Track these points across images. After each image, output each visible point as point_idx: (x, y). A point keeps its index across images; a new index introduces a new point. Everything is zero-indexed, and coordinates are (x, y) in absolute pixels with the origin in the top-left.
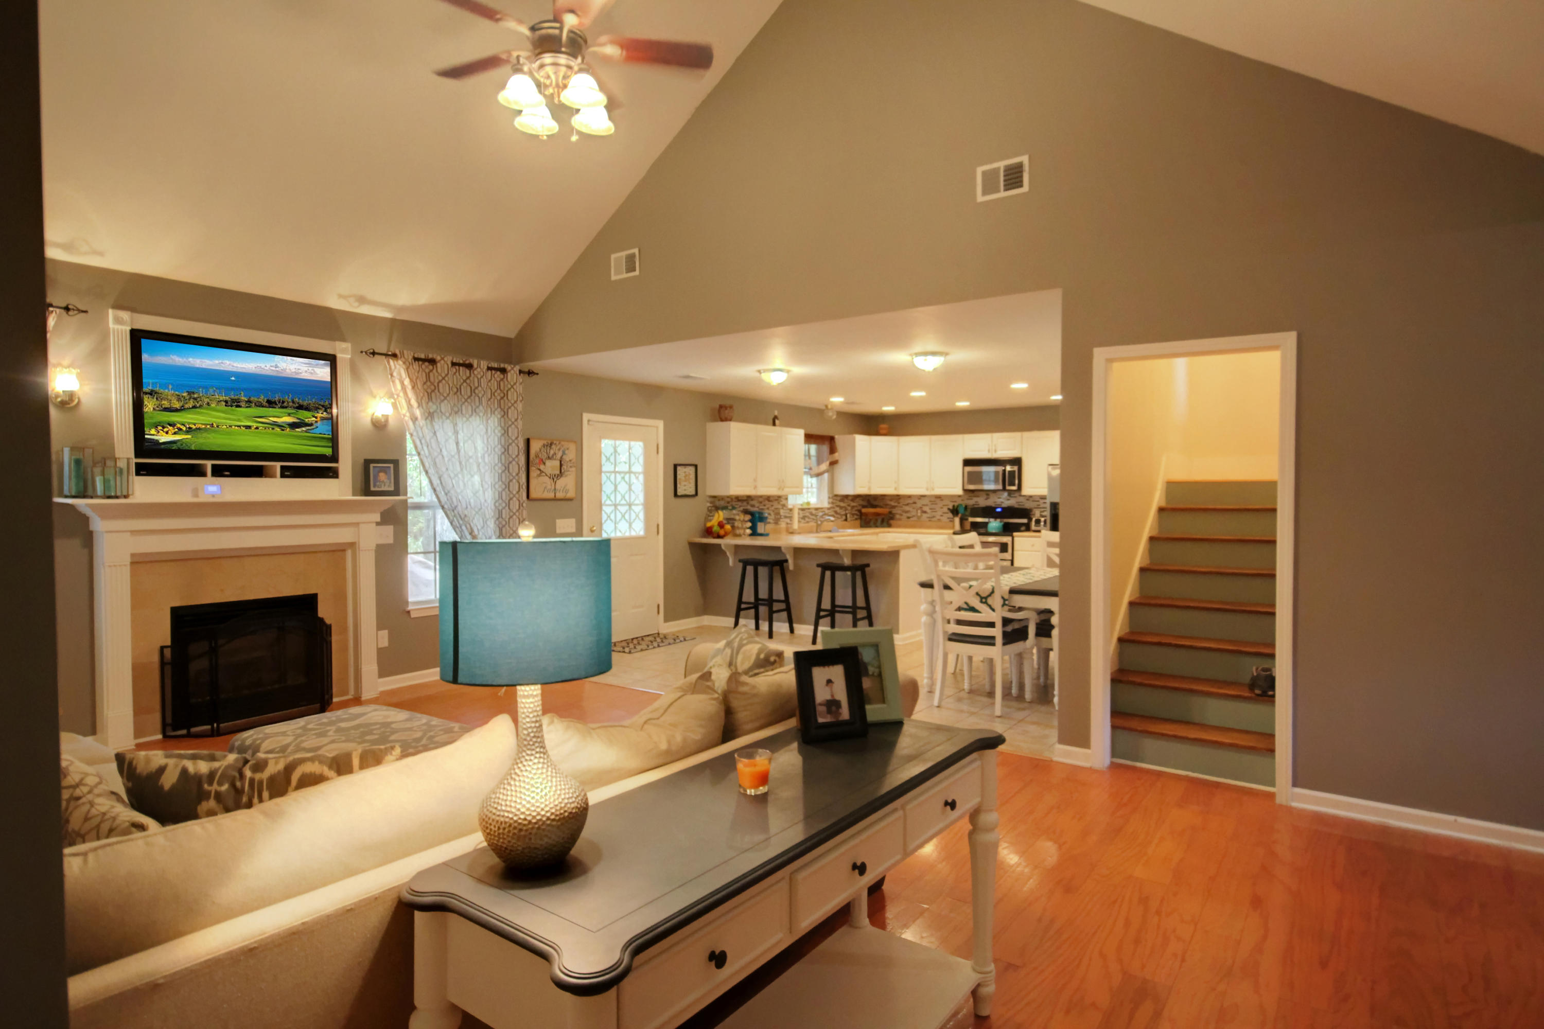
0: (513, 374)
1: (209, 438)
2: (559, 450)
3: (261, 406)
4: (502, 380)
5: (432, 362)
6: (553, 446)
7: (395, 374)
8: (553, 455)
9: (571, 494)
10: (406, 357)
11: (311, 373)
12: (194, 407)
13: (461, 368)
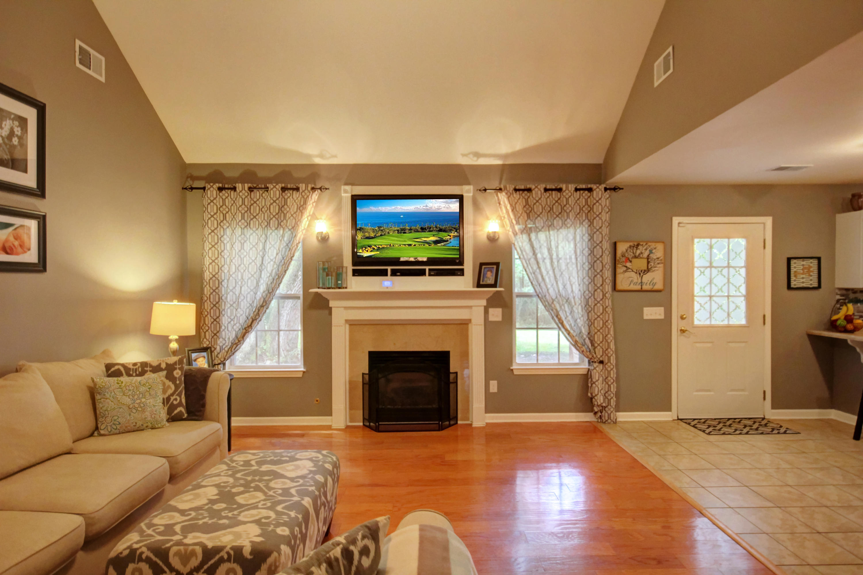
0: (598, 191)
1: (388, 253)
2: (646, 249)
3: (417, 231)
4: (589, 197)
5: (529, 190)
6: (640, 247)
7: (502, 203)
8: (639, 254)
9: (659, 286)
10: (508, 189)
11: (448, 208)
12: (381, 235)
13: (554, 192)
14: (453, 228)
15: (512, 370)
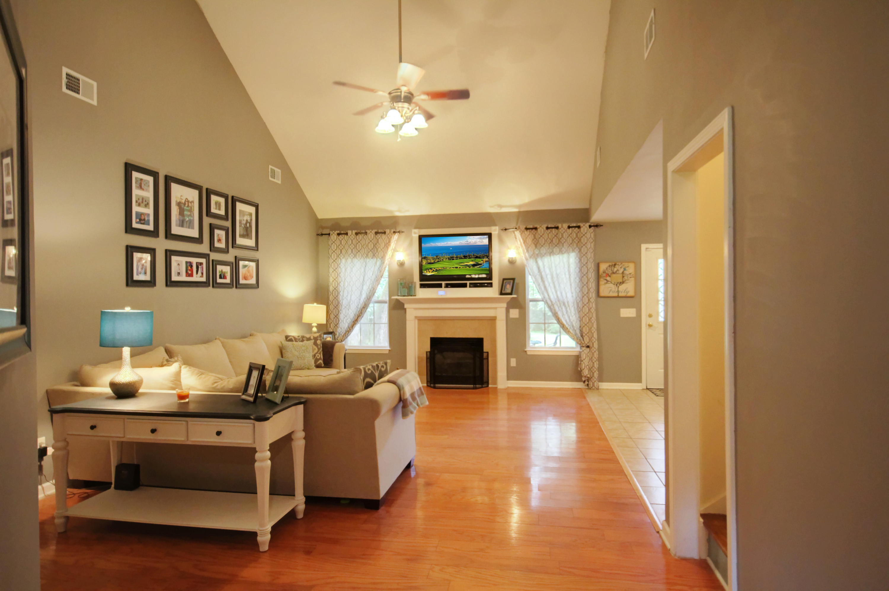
0: (585, 227)
1: (443, 273)
2: (621, 268)
3: (461, 258)
4: (578, 232)
5: (536, 229)
6: (616, 266)
7: (517, 237)
8: (616, 271)
9: (631, 293)
10: (521, 228)
11: (481, 242)
12: (438, 261)
13: (553, 230)
14: (485, 255)
15: (526, 351)
